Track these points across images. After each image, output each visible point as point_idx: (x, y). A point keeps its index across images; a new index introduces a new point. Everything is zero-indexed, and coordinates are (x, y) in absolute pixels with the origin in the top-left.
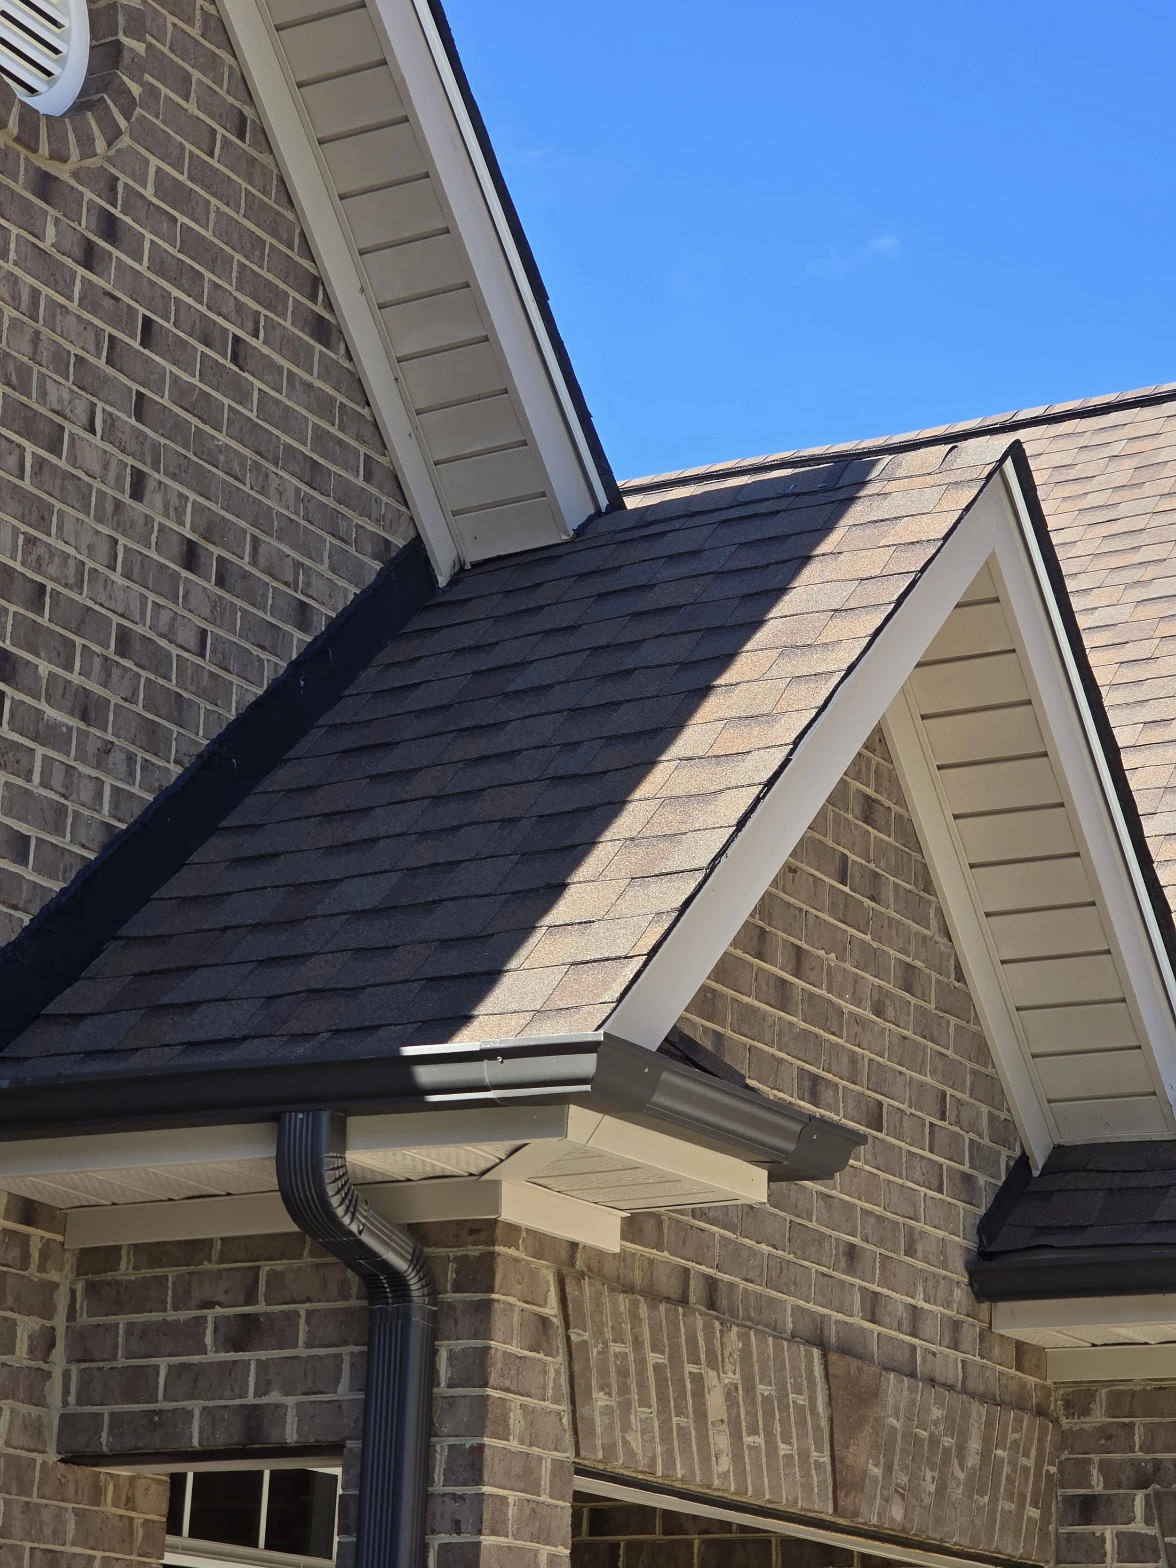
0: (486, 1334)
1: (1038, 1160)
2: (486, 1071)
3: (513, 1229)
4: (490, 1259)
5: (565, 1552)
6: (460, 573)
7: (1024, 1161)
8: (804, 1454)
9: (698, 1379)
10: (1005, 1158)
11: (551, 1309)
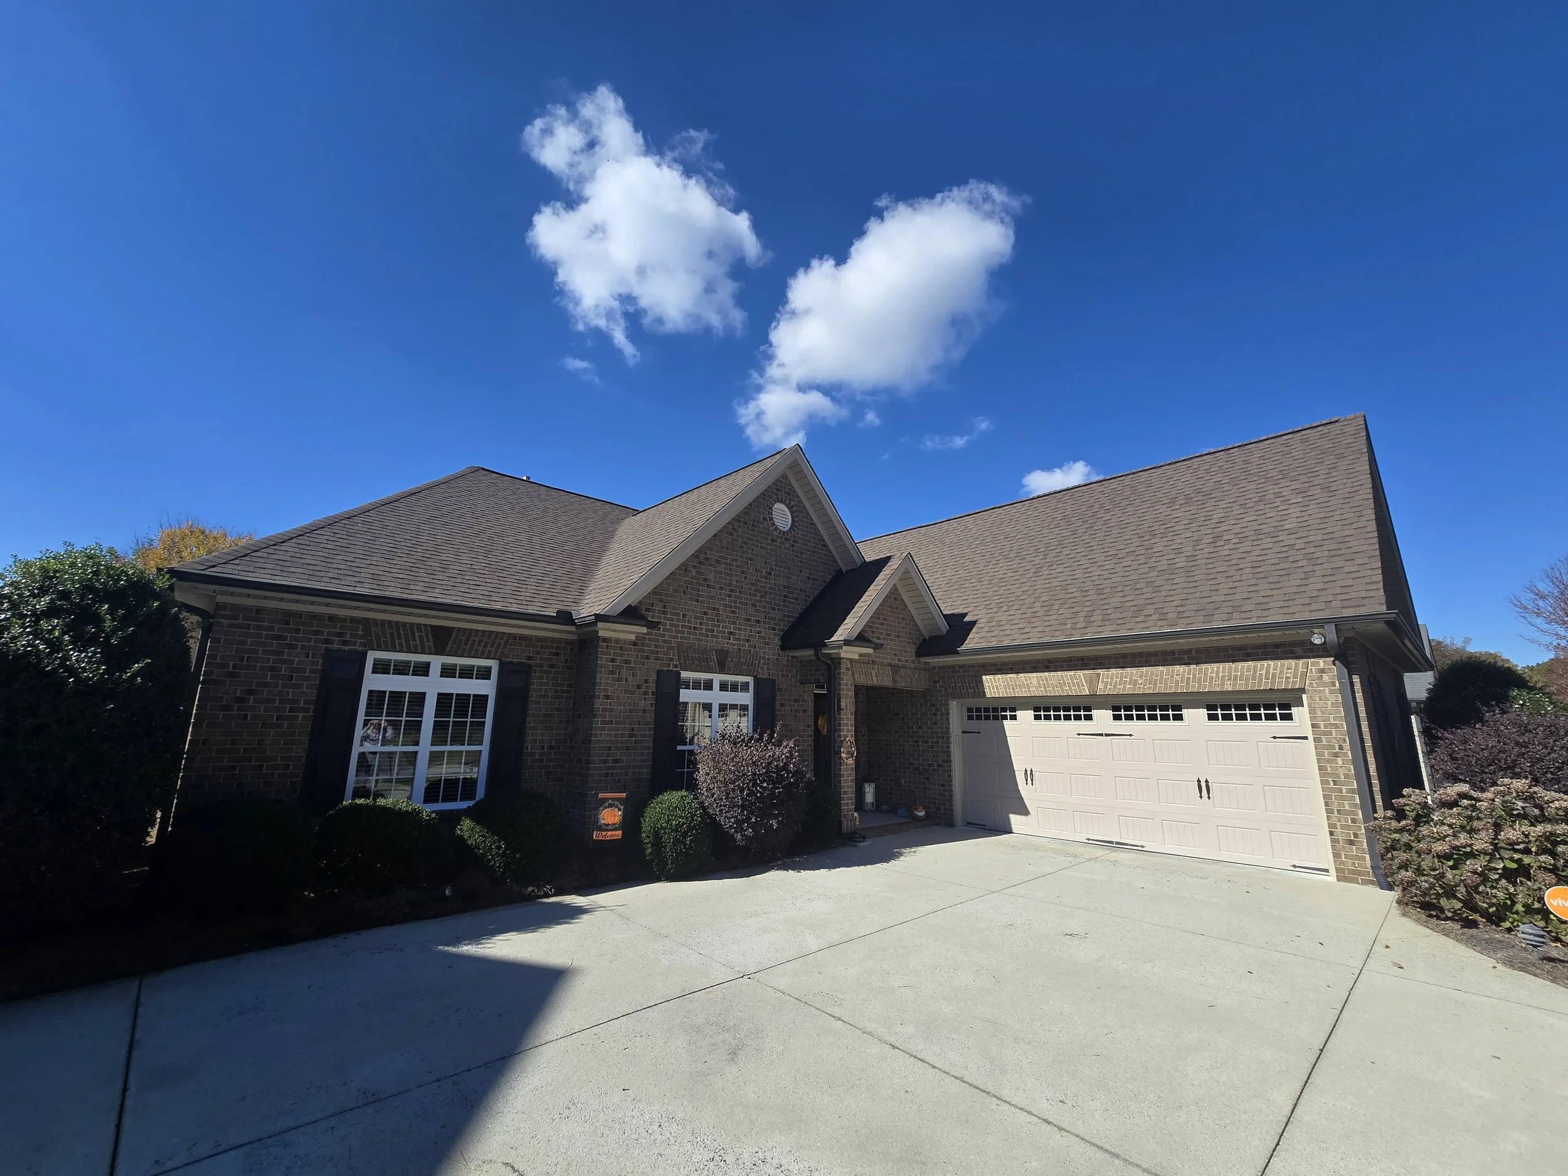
0: (840, 669)
1: (927, 638)
2: (833, 643)
3: (843, 658)
4: (840, 662)
5: (853, 693)
6: (847, 571)
7: (925, 639)
8: (888, 679)
9: (871, 672)
10: (922, 639)
11: (849, 666)
